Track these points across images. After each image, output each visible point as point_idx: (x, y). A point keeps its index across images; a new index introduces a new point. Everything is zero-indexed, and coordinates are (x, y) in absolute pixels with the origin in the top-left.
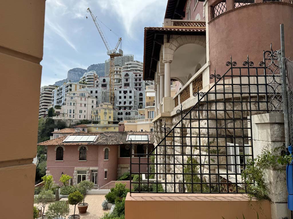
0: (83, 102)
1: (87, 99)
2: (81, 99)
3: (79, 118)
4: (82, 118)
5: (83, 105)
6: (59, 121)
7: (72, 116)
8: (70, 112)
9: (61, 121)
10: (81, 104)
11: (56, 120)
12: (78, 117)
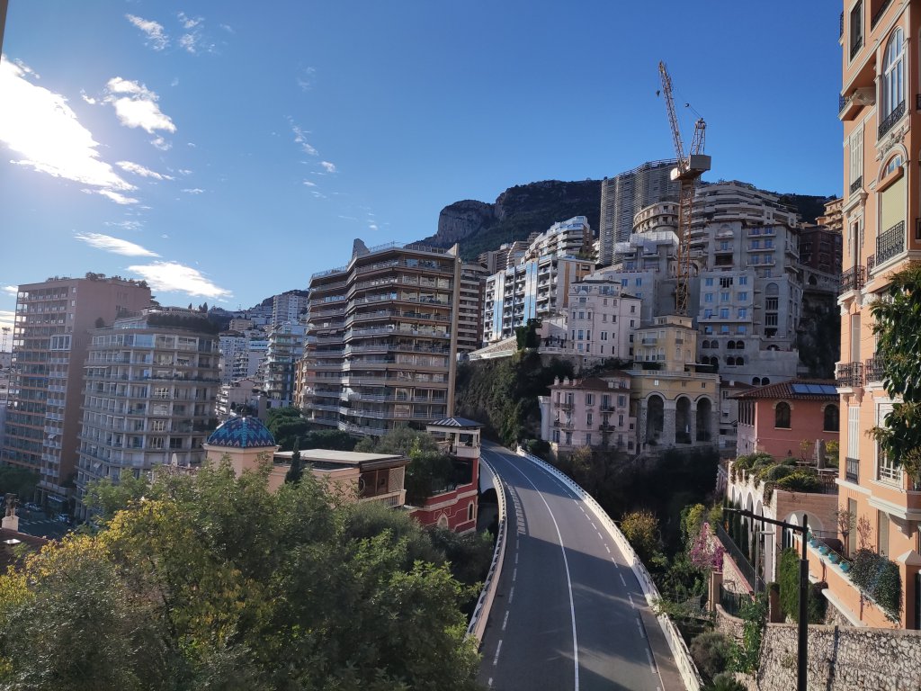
0: (610, 310)
1: (618, 301)
2: (605, 301)
3: (599, 354)
4: (607, 354)
5: (610, 318)
6: (555, 358)
7: (585, 347)
8: (580, 338)
9: (561, 359)
10: (605, 315)
11: (547, 355)
12: (600, 350)
